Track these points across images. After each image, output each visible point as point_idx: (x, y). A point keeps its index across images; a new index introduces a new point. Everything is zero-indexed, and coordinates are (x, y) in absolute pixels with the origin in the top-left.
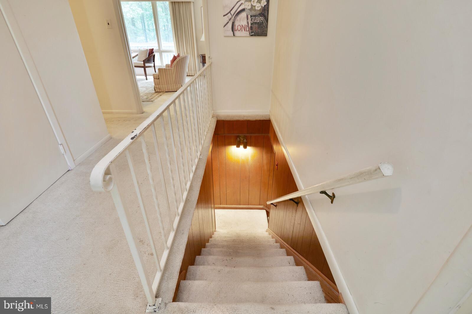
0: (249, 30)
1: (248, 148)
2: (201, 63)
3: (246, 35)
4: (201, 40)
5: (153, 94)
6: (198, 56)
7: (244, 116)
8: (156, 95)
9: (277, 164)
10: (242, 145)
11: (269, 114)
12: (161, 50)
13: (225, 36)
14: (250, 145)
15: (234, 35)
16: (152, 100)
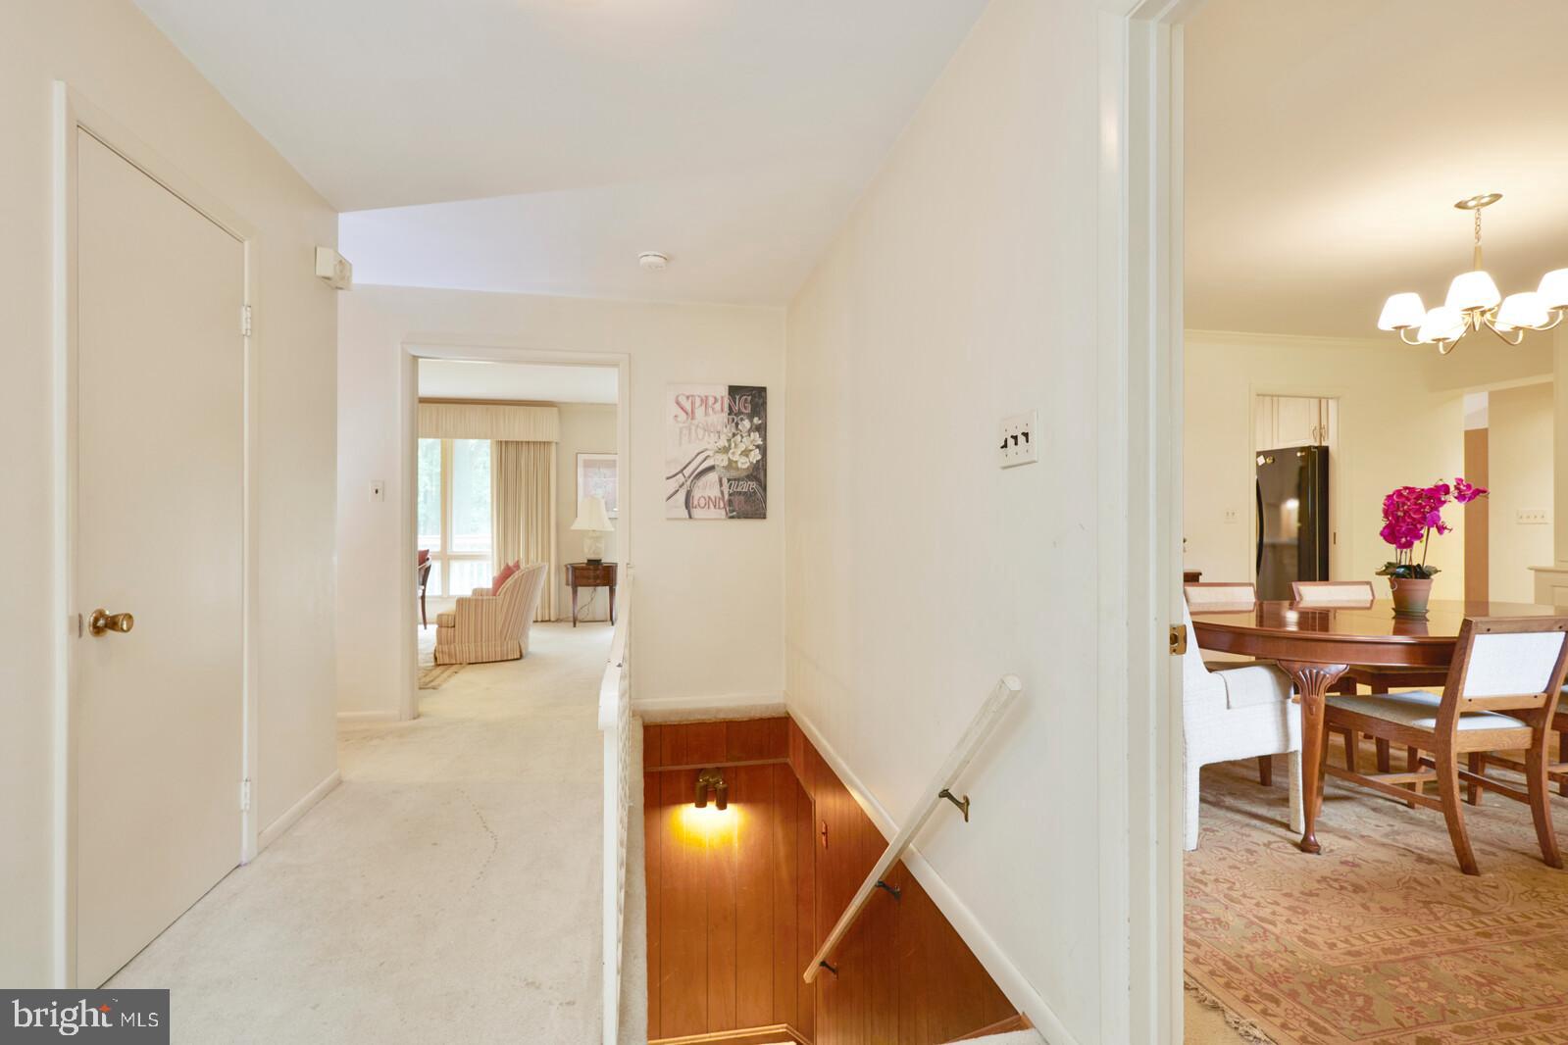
0: (724, 507)
1: (731, 807)
2: (567, 584)
3: (718, 517)
4: (573, 528)
5: (431, 670)
6: (558, 568)
7: (719, 710)
8: (442, 673)
9: (824, 831)
10: (712, 800)
11: (782, 701)
12: (449, 552)
13: (668, 519)
14: (735, 801)
15: (690, 517)
16: (433, 684)
